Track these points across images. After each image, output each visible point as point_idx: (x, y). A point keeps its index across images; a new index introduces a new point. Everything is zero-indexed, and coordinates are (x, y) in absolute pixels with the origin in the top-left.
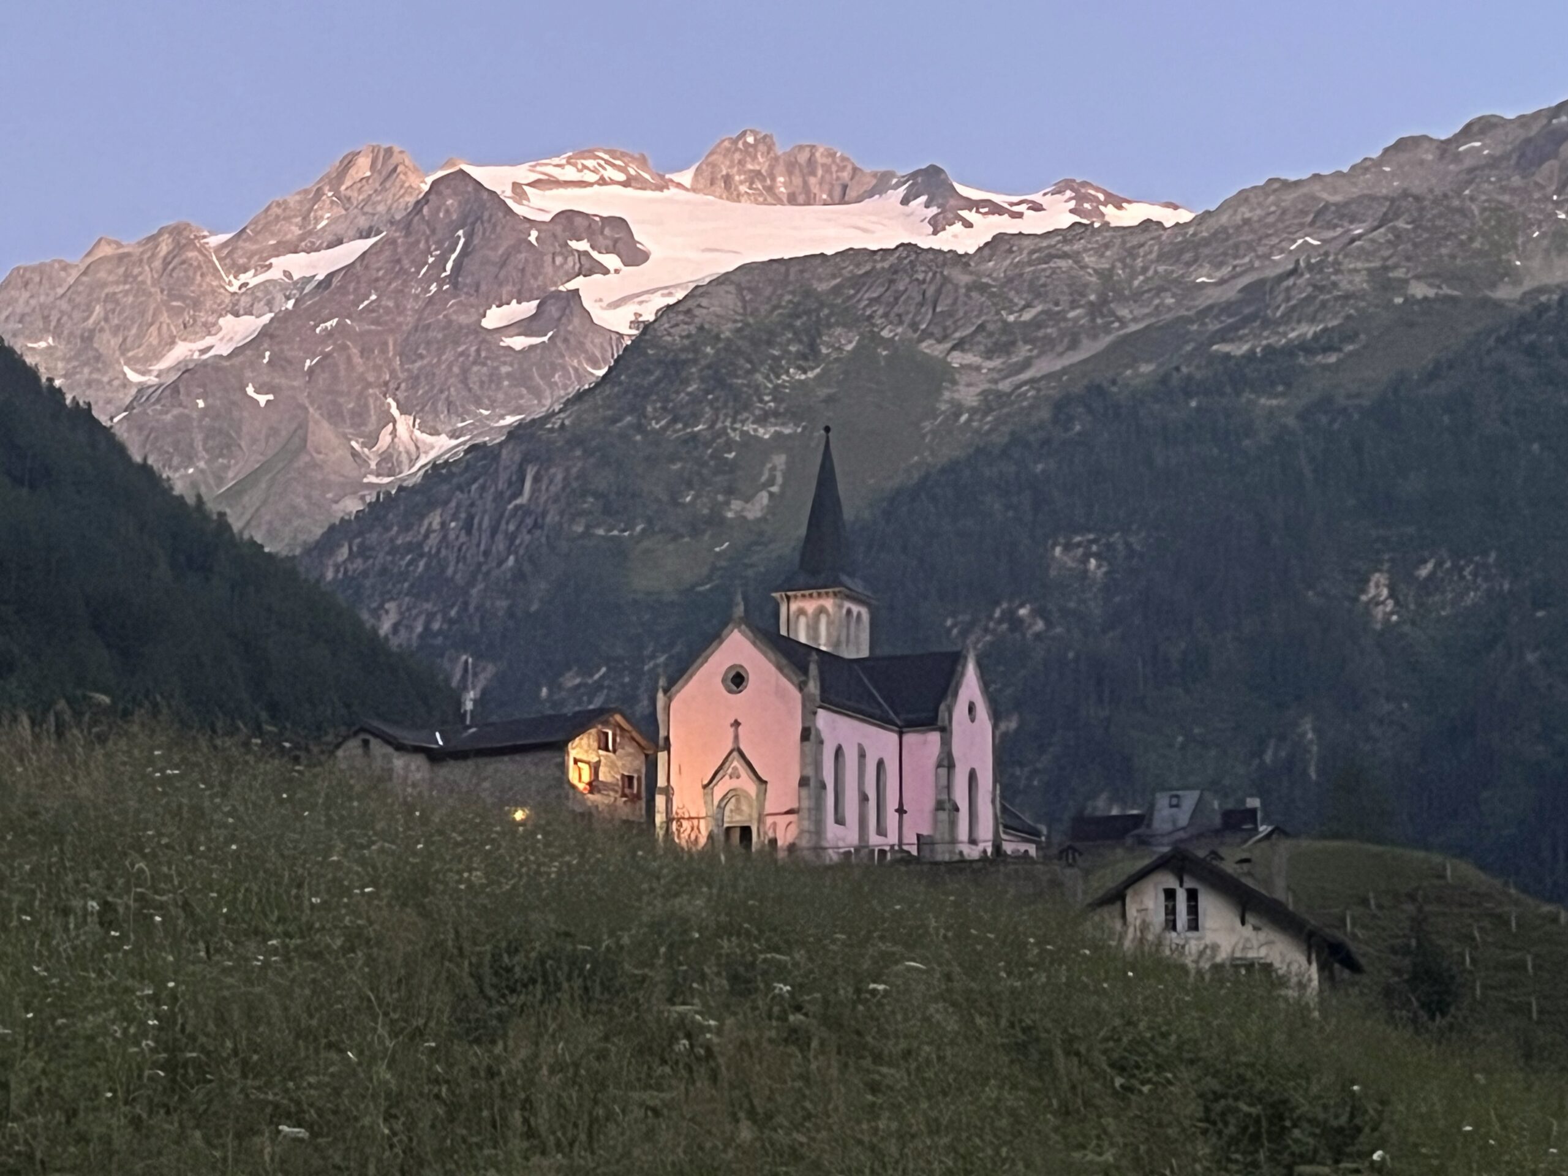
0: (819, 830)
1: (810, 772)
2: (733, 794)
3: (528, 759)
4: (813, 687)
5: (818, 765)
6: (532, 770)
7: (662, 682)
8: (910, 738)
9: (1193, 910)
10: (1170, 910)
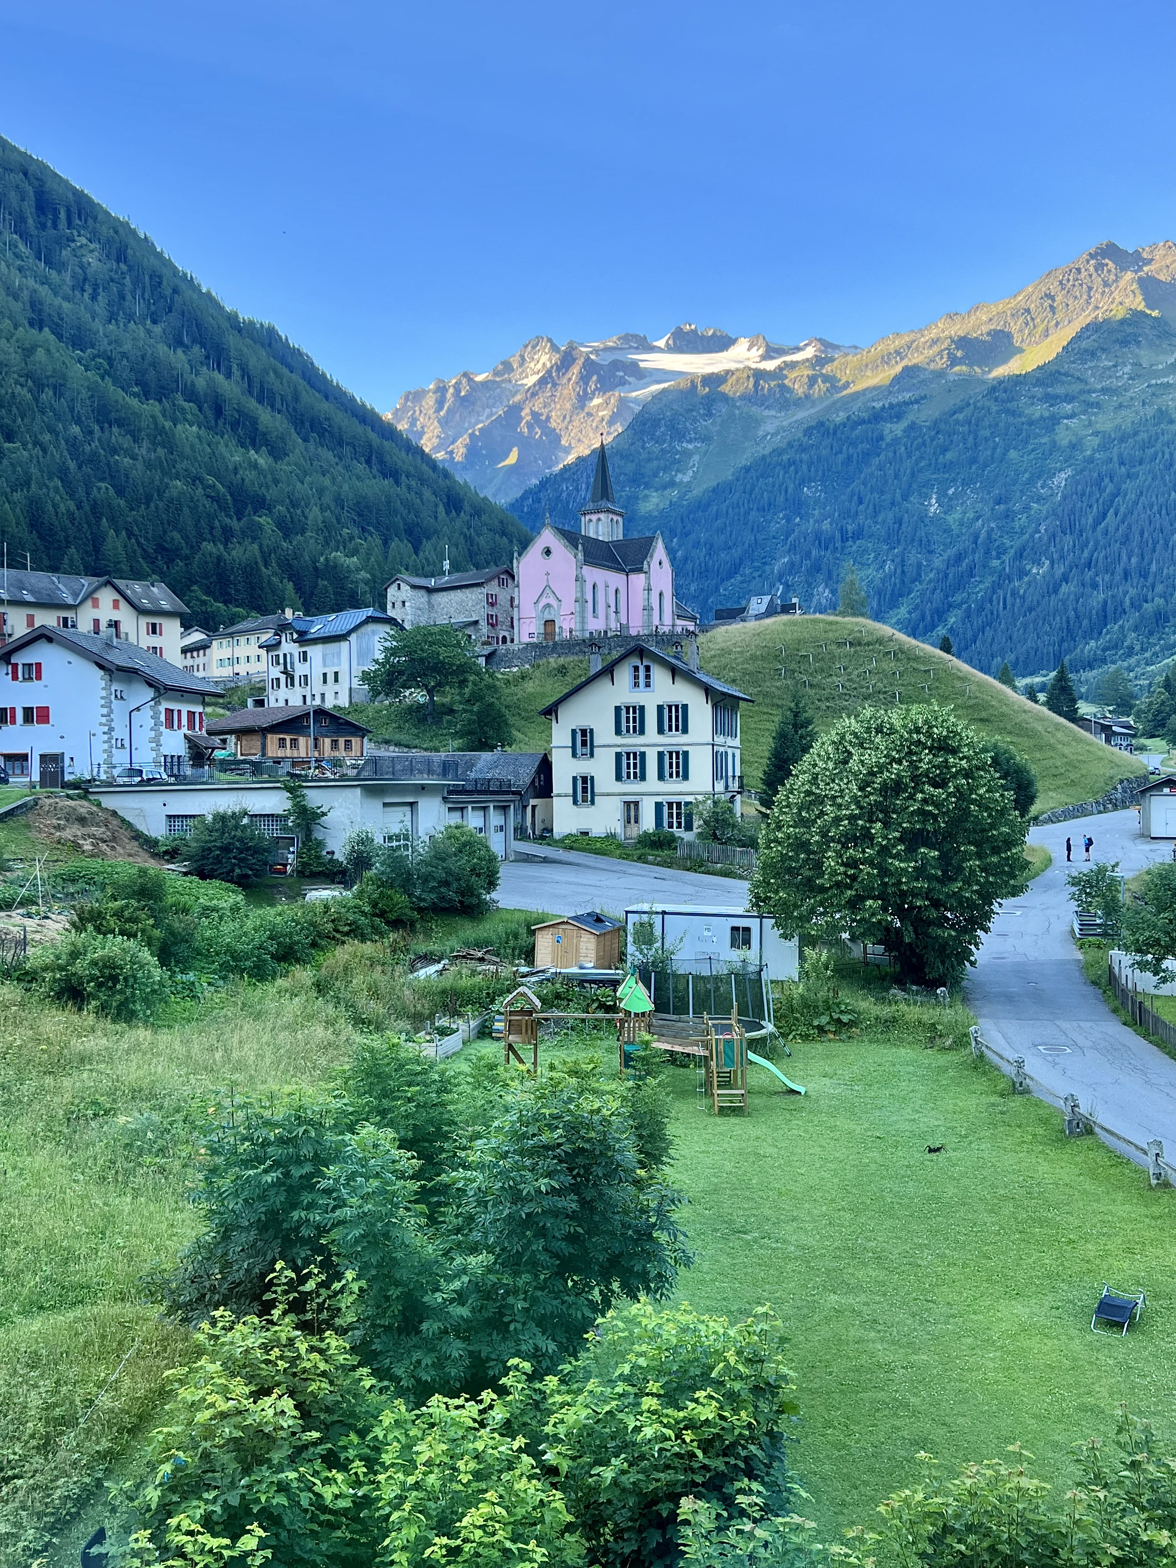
0: (583, 622)
1: (579, 595)
2: (548, 606)
3: (467, 591)
4: (580, 556)
5: (582, 592)
6: (469, 596)
7: (516, 555)
8: (632, 577)
9: (648, 677)
10: (636, 677)
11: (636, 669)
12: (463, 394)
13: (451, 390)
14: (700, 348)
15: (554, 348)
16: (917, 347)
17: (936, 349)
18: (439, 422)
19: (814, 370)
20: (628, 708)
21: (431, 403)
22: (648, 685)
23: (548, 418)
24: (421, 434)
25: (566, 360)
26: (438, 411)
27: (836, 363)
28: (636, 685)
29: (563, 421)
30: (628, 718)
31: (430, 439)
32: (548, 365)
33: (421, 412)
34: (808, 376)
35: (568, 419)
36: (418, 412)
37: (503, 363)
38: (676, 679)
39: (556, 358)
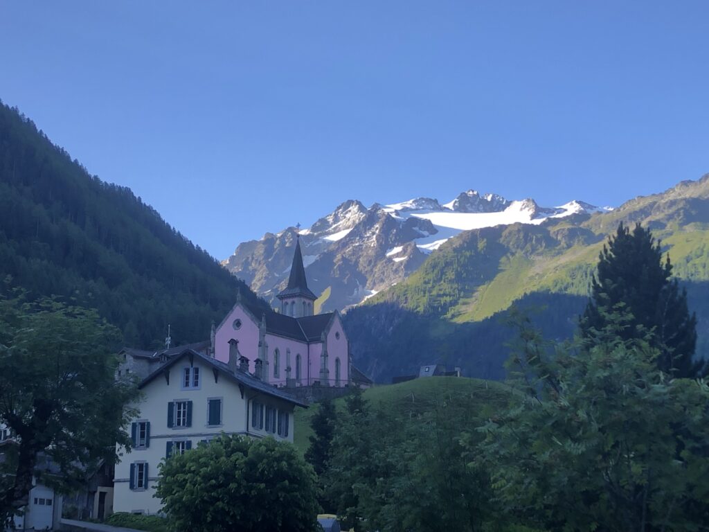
4: (263, 326)
5: (266, 355)
7: (213, 326)
9: (197, 377)
10: (187, 378)
11: (187, 371)
12: (287, 245)
13: (278, 242)
14: (481, 208)
15: (362, 209)
16: (659, 207)
17: (674, 209)
18: (267, 266)
19: (573, 224)
20: (179, 404)
21: (262, 252)
22: (196, 384)
23: (357, 263)
24: (253, 276)
25: (371, 218)
26: (267, 257)
27: (591, 220)
28: (187, 384)
29: (368, 265)
30: (179, 413)
31: (260, 280)
32: (357, 221)
33: (253, 258)
34: (568, 229)
35: (373, 264)
36: (250, 259)
37: (320, 220)
38: (219, 378)
39: (363, 216)
